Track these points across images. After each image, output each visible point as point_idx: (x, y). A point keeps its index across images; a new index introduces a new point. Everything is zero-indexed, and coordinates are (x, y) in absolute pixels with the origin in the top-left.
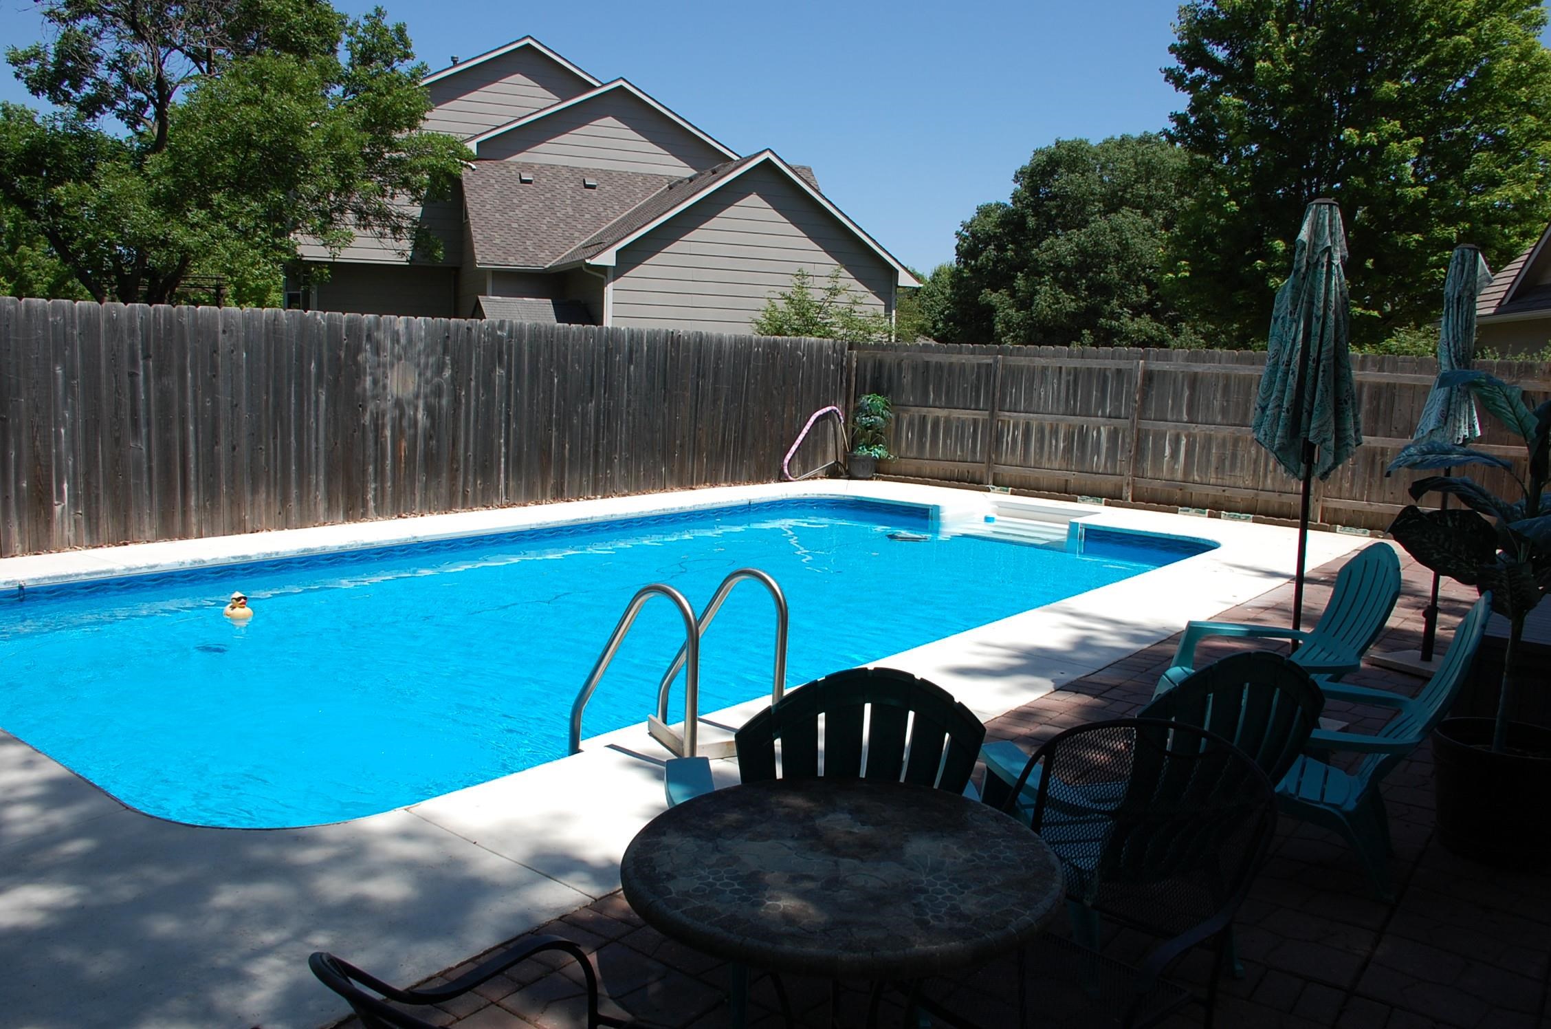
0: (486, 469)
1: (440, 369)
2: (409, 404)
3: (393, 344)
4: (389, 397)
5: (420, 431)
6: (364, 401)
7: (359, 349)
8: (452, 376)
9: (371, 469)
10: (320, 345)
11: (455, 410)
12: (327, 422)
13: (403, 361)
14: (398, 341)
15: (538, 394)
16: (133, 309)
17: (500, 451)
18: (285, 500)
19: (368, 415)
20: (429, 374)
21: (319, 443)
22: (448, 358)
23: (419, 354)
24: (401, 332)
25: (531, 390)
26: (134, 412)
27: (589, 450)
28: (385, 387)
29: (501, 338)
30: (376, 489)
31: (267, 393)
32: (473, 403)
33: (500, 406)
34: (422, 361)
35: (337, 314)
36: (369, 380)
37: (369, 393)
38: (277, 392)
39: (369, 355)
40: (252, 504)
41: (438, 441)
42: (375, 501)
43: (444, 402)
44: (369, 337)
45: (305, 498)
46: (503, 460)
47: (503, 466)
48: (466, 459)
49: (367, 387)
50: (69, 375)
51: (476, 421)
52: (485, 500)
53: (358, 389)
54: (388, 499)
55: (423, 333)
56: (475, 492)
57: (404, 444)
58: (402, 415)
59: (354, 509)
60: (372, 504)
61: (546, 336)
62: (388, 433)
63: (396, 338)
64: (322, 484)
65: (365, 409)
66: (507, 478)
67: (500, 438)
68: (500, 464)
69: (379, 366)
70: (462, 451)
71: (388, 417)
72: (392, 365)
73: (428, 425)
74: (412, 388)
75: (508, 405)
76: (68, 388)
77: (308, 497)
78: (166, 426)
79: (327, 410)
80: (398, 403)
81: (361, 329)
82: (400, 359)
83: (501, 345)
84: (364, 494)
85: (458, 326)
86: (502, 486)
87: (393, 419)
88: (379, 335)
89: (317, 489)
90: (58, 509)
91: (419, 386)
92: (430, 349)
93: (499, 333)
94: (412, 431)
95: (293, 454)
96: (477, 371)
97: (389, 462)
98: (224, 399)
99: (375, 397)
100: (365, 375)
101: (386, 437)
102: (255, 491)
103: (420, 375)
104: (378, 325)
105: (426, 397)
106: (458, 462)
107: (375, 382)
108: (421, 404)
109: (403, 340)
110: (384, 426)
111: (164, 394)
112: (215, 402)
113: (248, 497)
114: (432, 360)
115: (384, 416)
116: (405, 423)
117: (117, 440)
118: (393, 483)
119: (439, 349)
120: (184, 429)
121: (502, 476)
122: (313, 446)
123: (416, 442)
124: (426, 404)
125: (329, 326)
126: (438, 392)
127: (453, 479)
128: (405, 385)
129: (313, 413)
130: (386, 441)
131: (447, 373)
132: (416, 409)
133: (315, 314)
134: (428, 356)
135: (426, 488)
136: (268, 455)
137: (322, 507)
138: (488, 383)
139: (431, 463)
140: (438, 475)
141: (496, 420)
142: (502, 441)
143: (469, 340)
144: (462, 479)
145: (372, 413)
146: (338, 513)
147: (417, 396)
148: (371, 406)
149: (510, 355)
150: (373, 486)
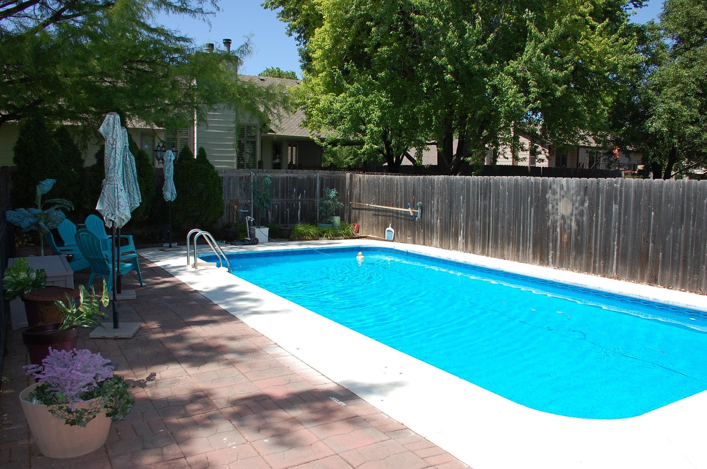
0: (606, 256)
1: (582, 203)
2: (568, 218)
3: (561, 190)
4: (559, 214)
5: (573, 231)
6: (549, 214)
7: (546, 192)
8: (589, 206)
9: (551, 245)
10: (532, 190)
11: (590, 223)
12: (534, 222)
13: (565, 198)
14: (563, 189)
15: (640, 220)
16: (478, 178)
17: (614, 248)
18: (518, 251)
19: (550, 221)
20: (577, 205)
21: (531, 231)
22: (586, 197)
23: (572, 195)
24: (564, 185)
25: (635, 217)
26: (477, 211)
27: (679, 258)
28: (557, 209)
29: (616, 188)
30: (553, 254)
31: (514, 208)
32: (600, 221)
33: (614, 223)
34: (574, 198)
35: (538, 177)
36: (550, 206)
37: (550, 212)
38: (517, 209)
39: (550, 194)
40: (508, 249)
41: (582, 238)
42: (552, 259)
43: (585, 218)
44: (550, 187)
45: (525, 251)
46: (615, 253)
47: (615, 256)
48: (595, 249)
49: (550, 209)
50: (464, 199)
51: (601, 231)
52: (605, 272)
53: (546, 210)
54: (557, 260)
55: (574, 185)
56: (599, 266)
57: (566, 236)
58: (565, 223)
59: (543, 260)
60: (550, 260)
61: (646, 187)
62: (558, 230)
63: (562, 188)
64: (531, 247)
65: (549, 219)
66: (617, 263)
67: (614, 241)
68: (613, 255)
69: (554, 200)
70: (593, 245)
71: (558, 223)
72: (560, 200)
73: (577, 229)
74: (569, 211)
75: (619, 224)
76: (463, 202)
77: (526, 251)
78: (485, 217)
79: (534, 217)
80: (563, 217)
81: (547, 184)
82: (563, 197)
83: (616, 191)
84: (548, 255)
85: (592, 182)
86: (614, 267)
87: (561, 224)
88: (554, 186)
89: (529, 249)
90: (459, 238)
91: (573, 210)
92: (578, 193)
93: (615, 185)
94: (569, 231)
95: (521, 233)
96: (602, 204)
97: (559, 243)
98: (501, 209)
99: (553, 214)
100: (549, 204)
101: (557, 232)
102: (509, 245)
103: (573, 205)
104: (554, 181)
105: (576, 215)
106: (591, 249)
107: (553, 207)
108: (573, 218)
109: (565, 189)
110: (556, 227)
111: (485, 205)
112: (498, 210)
113: (507, 246)
114: (579, 198)
115: (557, 222)
116: (566, 227)
117: (473, 219)
118: (560, 253)
119: (582, 193)
120: (489, 218)
121: (615, 261)
122: (529, 231)
123: (571, 236)
124: (576, 218)
125: (535, 182)
126: (581, 214)
127: (589, 258)
128: (566, 209)
129: (529, 217)
130: (558, 233)
131: (586, 204)
132: (571, 221)
133: (530, 178)
134: (577, 196)
135: (575, 259)
136: (513, 232)
137: (531, 256)
138: (608, 211)
139: (578, 248)
140: (581, 254)
141: (613, 231)
142: (615, 243)
143: (598, 189)
144: (593, 259)
145: (552, 221)
146: (537, 259)
147: (572, 215)
148: (551, 217)
149: (621, 196)
150: (552, 252)
